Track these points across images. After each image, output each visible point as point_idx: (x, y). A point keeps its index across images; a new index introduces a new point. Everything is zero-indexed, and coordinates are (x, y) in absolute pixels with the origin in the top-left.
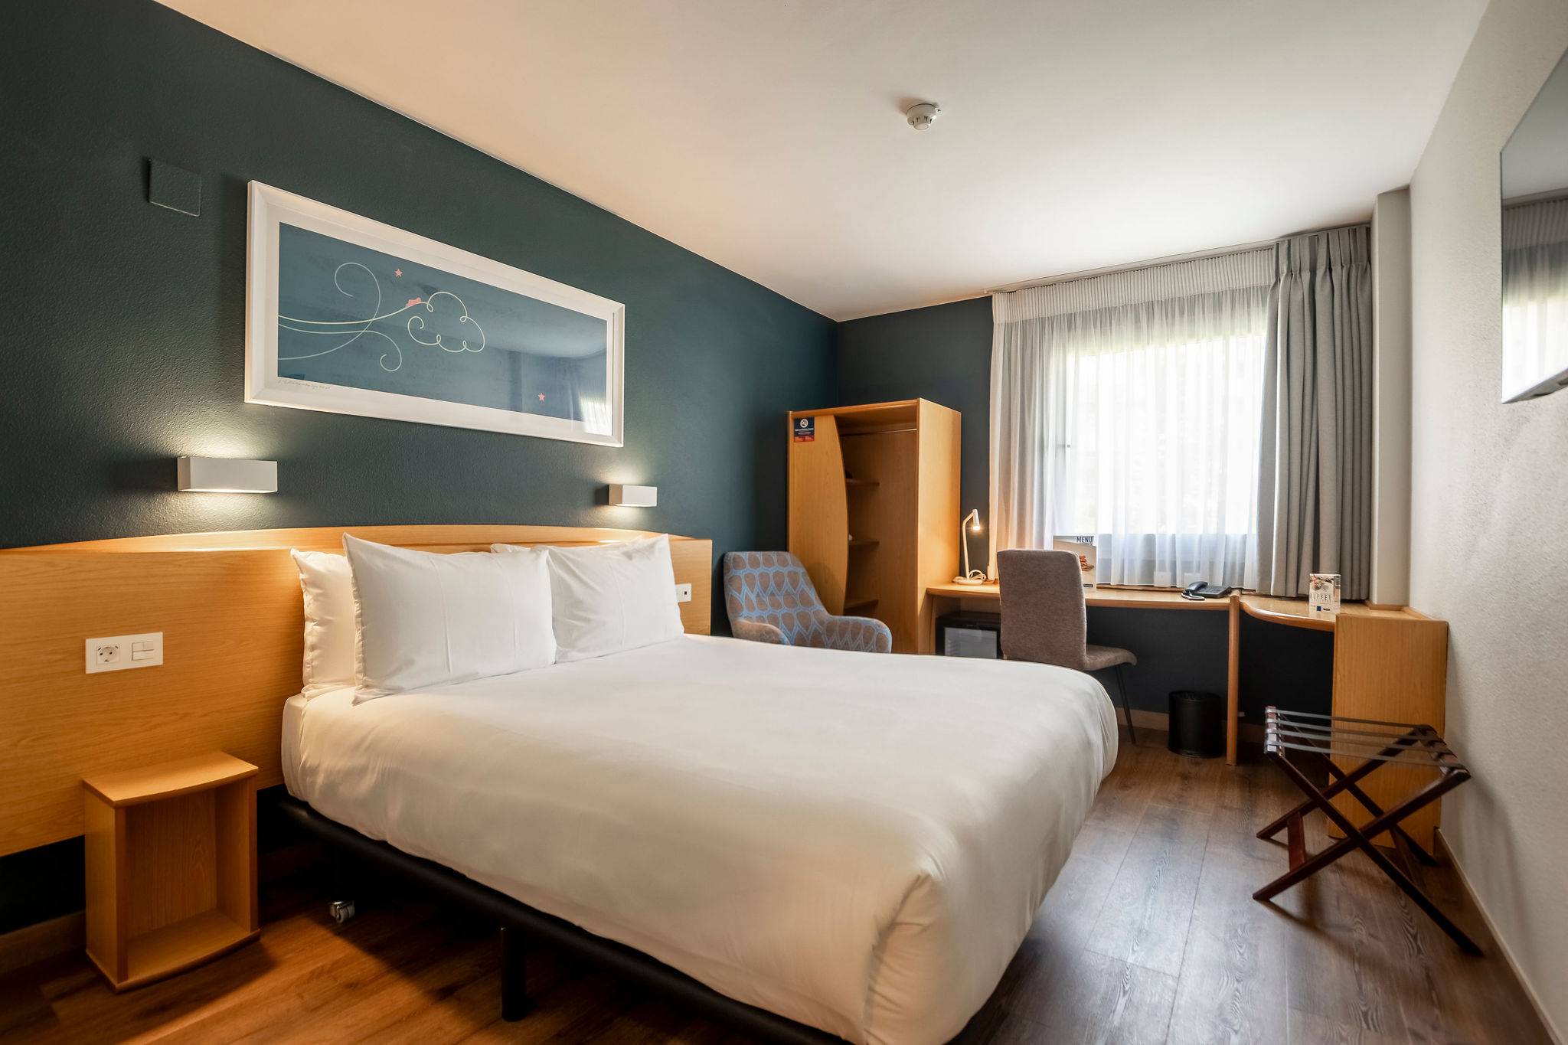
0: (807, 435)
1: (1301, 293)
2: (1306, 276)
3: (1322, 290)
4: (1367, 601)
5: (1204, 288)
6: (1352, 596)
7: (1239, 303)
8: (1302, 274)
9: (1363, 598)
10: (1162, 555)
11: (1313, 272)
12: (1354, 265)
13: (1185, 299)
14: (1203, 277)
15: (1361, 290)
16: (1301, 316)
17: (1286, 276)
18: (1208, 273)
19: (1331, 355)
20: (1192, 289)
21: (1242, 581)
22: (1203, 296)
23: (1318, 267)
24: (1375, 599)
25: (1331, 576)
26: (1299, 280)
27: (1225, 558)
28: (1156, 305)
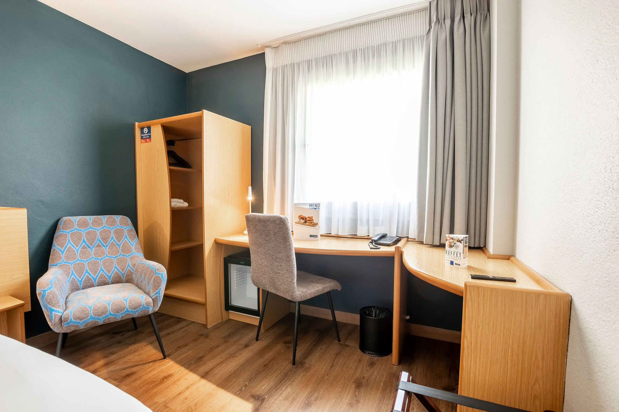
0: (147, 138)
1: (444, 34)
2: (448, 22)
3: (458, 31)
4: (484, 249)
5: (387, 39)
6: (474, 245)
7: (408, 48)
8: (445, 21)
9: (482, 246)
10: (362, 215)
11: (453, 21)
12: (479, 13)
13: (375, 46)
14: (386, 31)
15: (484, 30)
16: (444, 50)
17: (436, 23)
18: (389, 29)
19: (464, 75)
20: (379, 41)
21: (408, 233)
22: (385, 44)
23: (455, 16)
24: (491, 248)
25: (461, 237)
26: (443, 25)
27: (398, 217)
28: (358, 51)
